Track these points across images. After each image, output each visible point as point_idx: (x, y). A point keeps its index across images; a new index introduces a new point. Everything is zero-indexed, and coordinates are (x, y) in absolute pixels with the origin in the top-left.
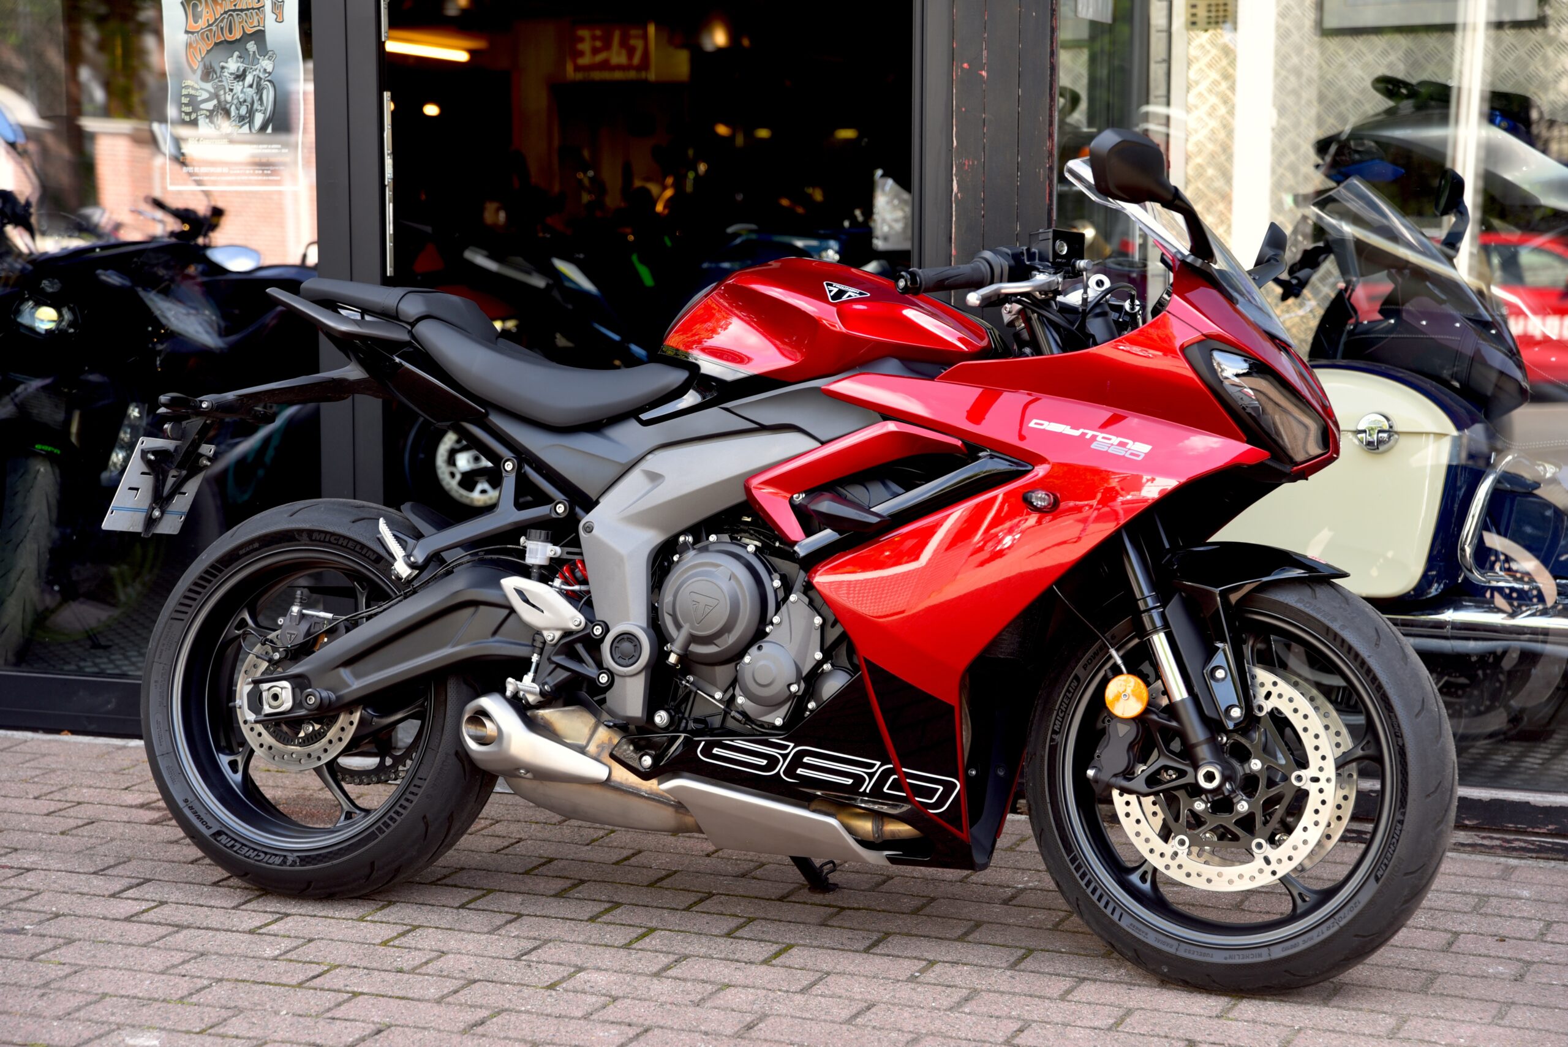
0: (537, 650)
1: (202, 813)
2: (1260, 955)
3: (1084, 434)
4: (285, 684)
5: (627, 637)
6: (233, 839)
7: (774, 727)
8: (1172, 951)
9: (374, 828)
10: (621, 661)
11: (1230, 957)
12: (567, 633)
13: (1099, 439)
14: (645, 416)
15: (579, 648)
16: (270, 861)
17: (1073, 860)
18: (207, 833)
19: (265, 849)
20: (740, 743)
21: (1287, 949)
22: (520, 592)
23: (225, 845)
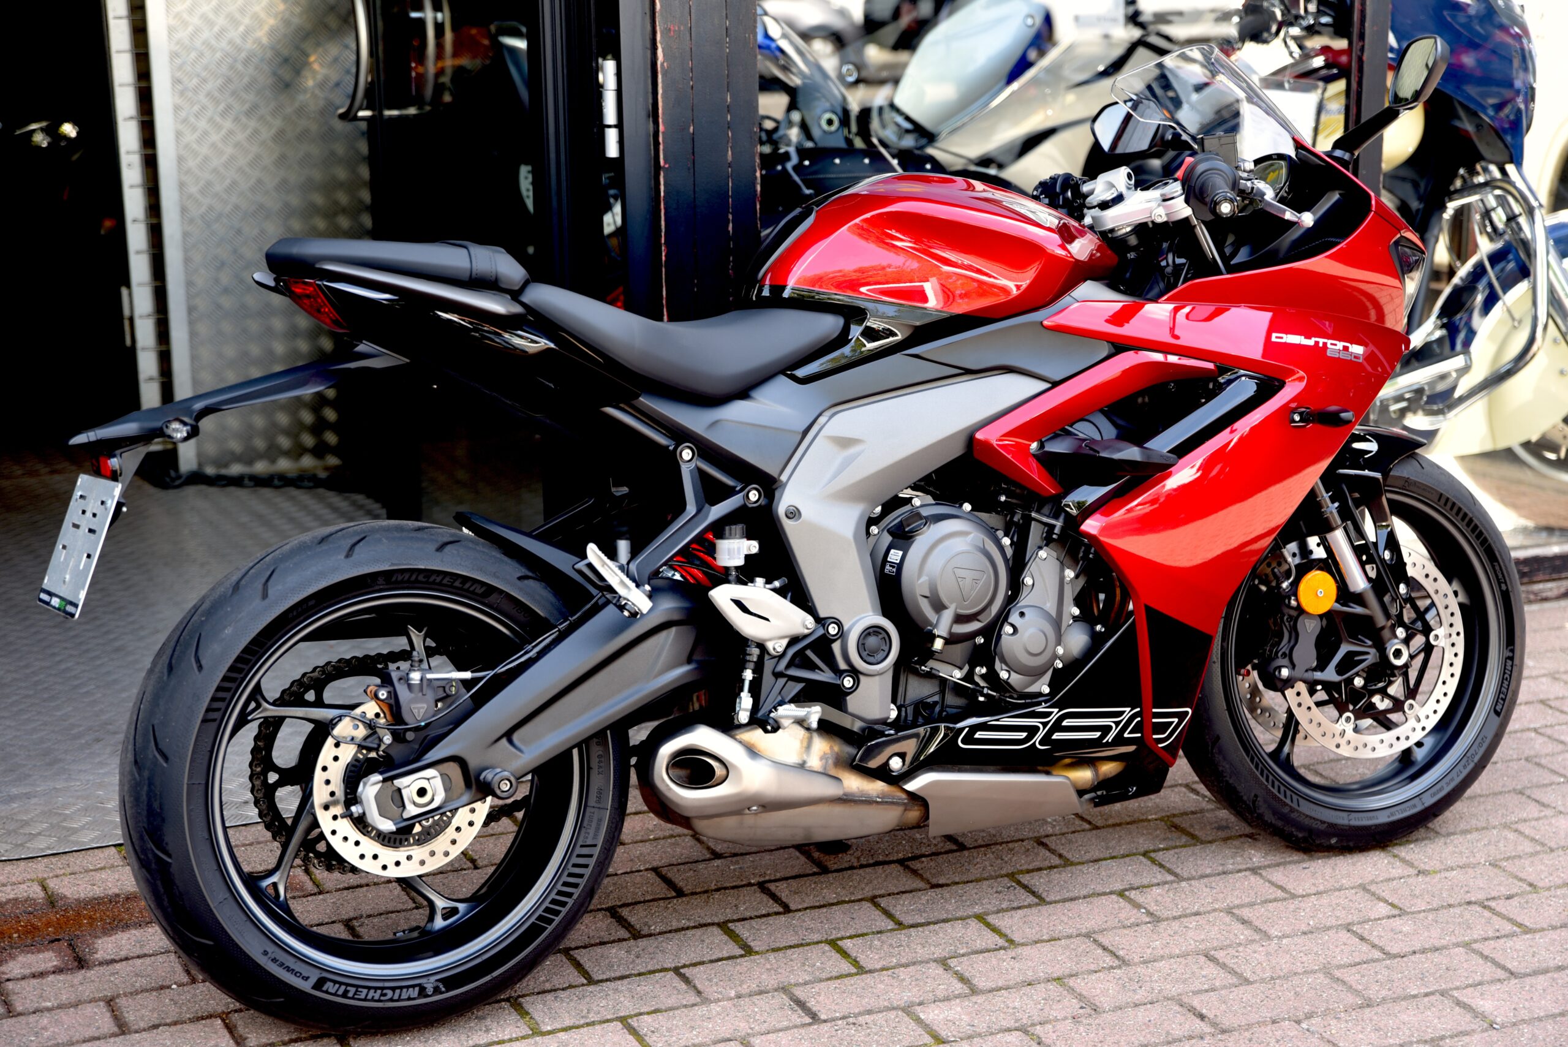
0: (752, 665)
1: (290, 962)
2: (1415, 806)
3: (1317, 343)
4: (430, 772)
5: (874, 630)
6: (341, 984)
7: (1040, 694)
8: (1345, 822)
9: (533, 919)
10: (871, 659)
11: (1392, 814)
12: (794, 640)
13: (1329, 346)
14: (801, 373)
15: (809, 653)
16: (404, 996)
17: (1252, 760)
18: (306, 986)
19: (387, 984)
20: (1006, 721)
21: (1434, 794)
22: (739, 604)
23: (335, 994)
